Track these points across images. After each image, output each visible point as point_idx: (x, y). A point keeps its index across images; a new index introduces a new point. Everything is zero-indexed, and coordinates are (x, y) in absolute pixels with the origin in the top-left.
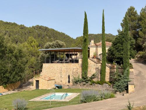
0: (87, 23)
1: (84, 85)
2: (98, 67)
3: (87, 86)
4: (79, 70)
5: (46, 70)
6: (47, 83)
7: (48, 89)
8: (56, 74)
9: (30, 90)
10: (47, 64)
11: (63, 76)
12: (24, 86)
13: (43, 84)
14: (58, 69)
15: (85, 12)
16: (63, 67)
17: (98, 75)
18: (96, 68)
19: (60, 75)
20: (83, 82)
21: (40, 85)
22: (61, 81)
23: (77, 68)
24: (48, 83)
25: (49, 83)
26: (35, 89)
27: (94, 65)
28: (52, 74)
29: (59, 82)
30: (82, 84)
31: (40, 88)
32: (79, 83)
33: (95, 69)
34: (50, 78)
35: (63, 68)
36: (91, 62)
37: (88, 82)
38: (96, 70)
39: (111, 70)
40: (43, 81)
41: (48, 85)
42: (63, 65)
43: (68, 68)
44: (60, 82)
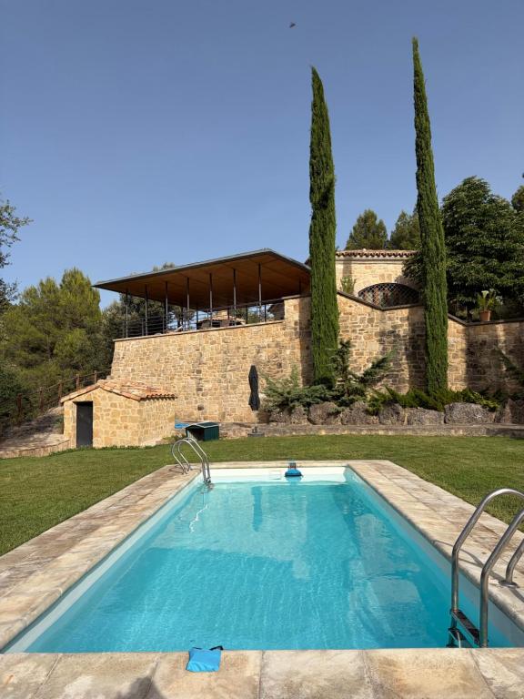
0: (327, 120)
1: (329, 415)
2: (395, 327)
3: (351, 421)
4: (288, 352)
5: (126, 366)
6: (136, 415)
7: (143, 445)
8: (175, 381)
9: (42, 453)
10: (133, 342)
11: (207, 386)
12: (15, 433)
13: (114, 422)
14: (181, 359)
15: (314, 73)
16: (209, 347)
17: (398, 364)
18: (382, 334)
19: (193, 382)
20: (325, 399)
21: (97, 425)
22: (200, 408)
23: (278, 345)
24: (140, 412)
25: (144, 415)
26: (73, 445)
27: (371, 320)
28: (155, 379)
29: (192, 414)
30: (319, 412)
31: (98, 443)
32: (300, 408)
33: (375, 339)
34: (150, 389)
35: (209, 352)
36: (353, 310)
37: (352, 401)
38: (381, 342)
39: (471, 331)
40: (115, 405)
41: (143, 423)
42: (205, 337)
43: (233, 346)
44: (196, 412)
